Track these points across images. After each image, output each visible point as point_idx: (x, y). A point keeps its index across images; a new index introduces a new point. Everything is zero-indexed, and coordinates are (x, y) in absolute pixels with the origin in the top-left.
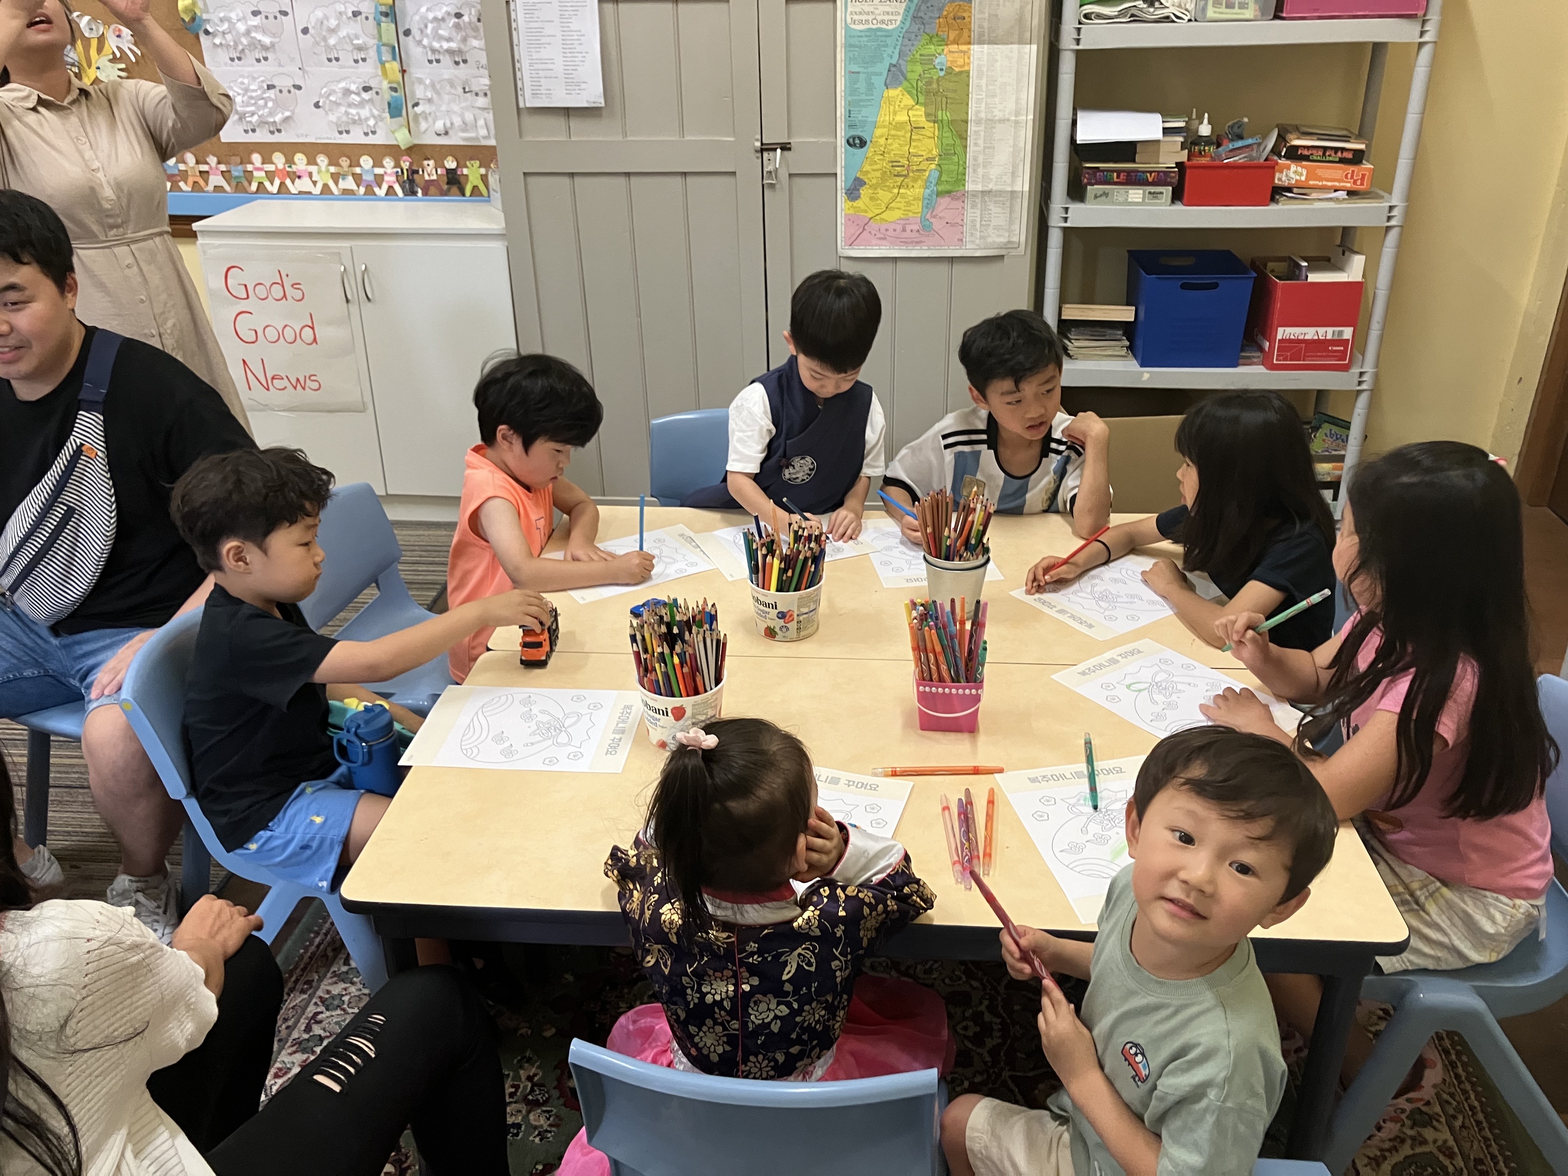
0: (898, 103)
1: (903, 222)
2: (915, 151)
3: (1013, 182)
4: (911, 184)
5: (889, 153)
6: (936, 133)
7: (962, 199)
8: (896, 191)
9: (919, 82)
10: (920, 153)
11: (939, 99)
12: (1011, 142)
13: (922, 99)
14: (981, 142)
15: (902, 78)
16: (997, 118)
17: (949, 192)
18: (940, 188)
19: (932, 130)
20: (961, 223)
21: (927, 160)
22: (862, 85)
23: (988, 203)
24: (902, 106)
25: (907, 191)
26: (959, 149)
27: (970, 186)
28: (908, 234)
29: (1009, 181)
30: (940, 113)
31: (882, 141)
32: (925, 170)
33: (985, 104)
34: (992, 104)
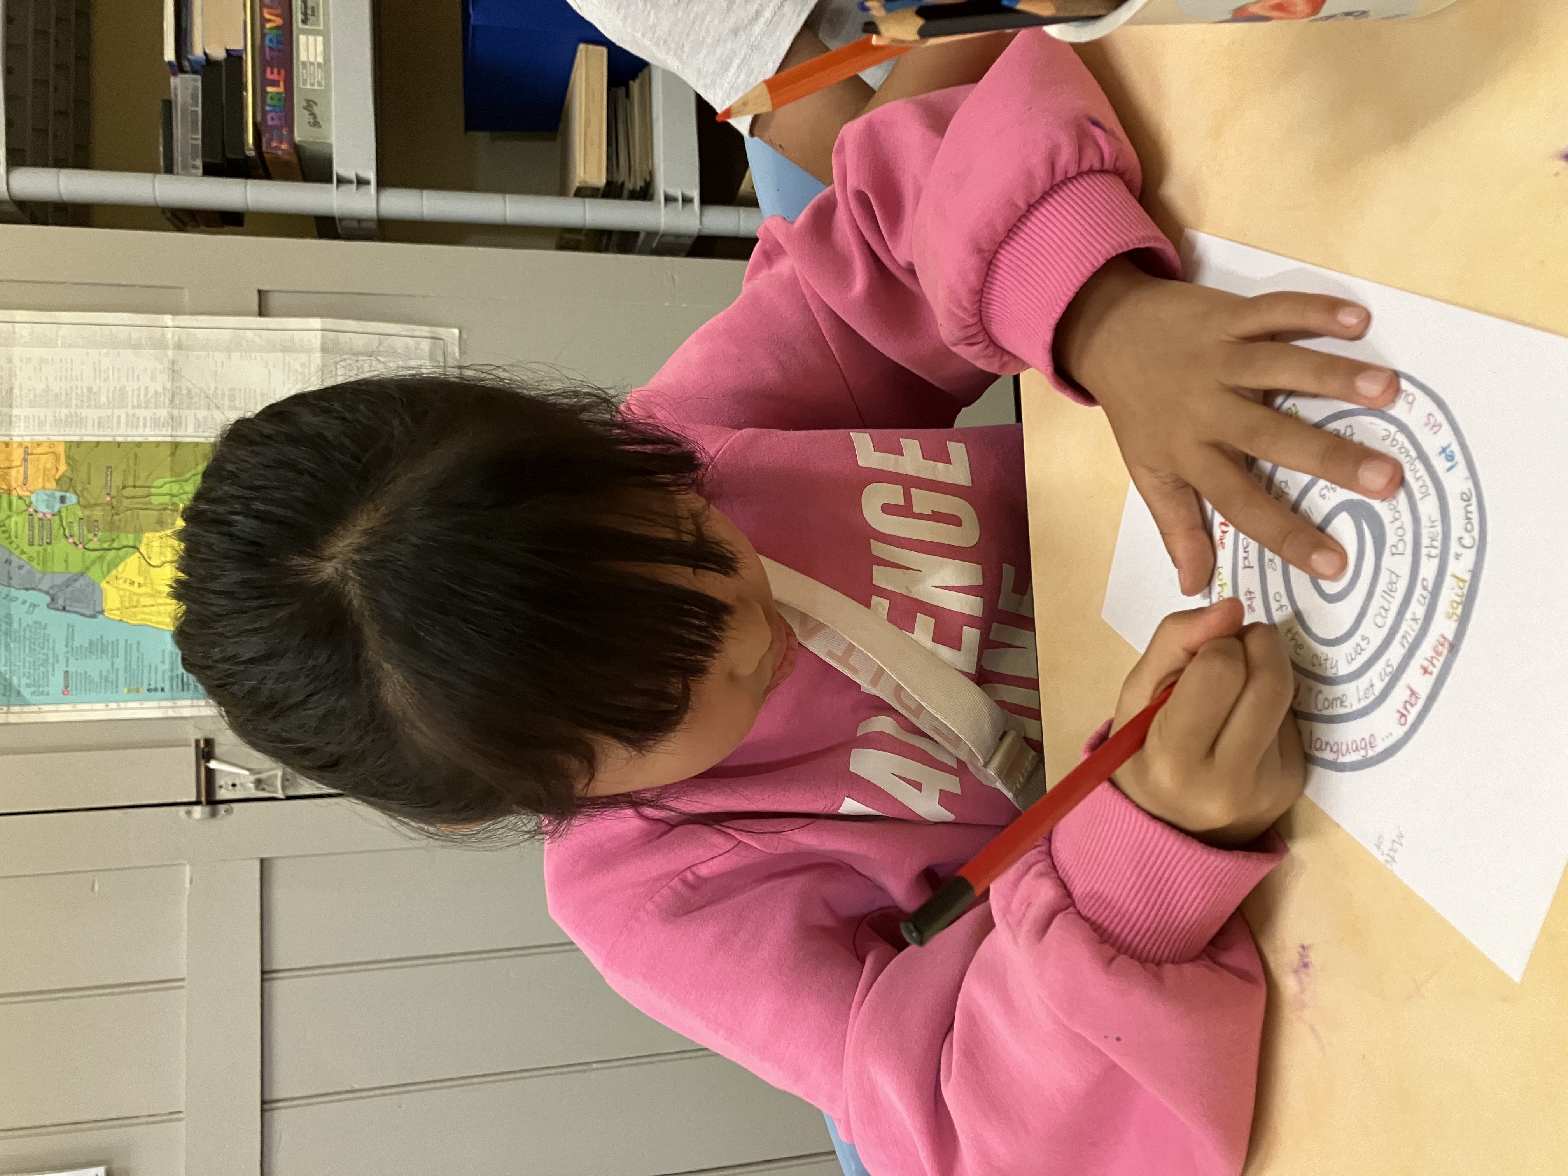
0: (135, 589)
3: (303, 350)
9: (90, 546)
11: (126, 503)
12: (219, 356)
13: (128, 539)
15: (81, 581)
16: (169, 385)
22: (95, 666)
24: (141, 580)
29: (302, 359)
30: (156, 500)
33: (139, 407)
34: (139, 395)
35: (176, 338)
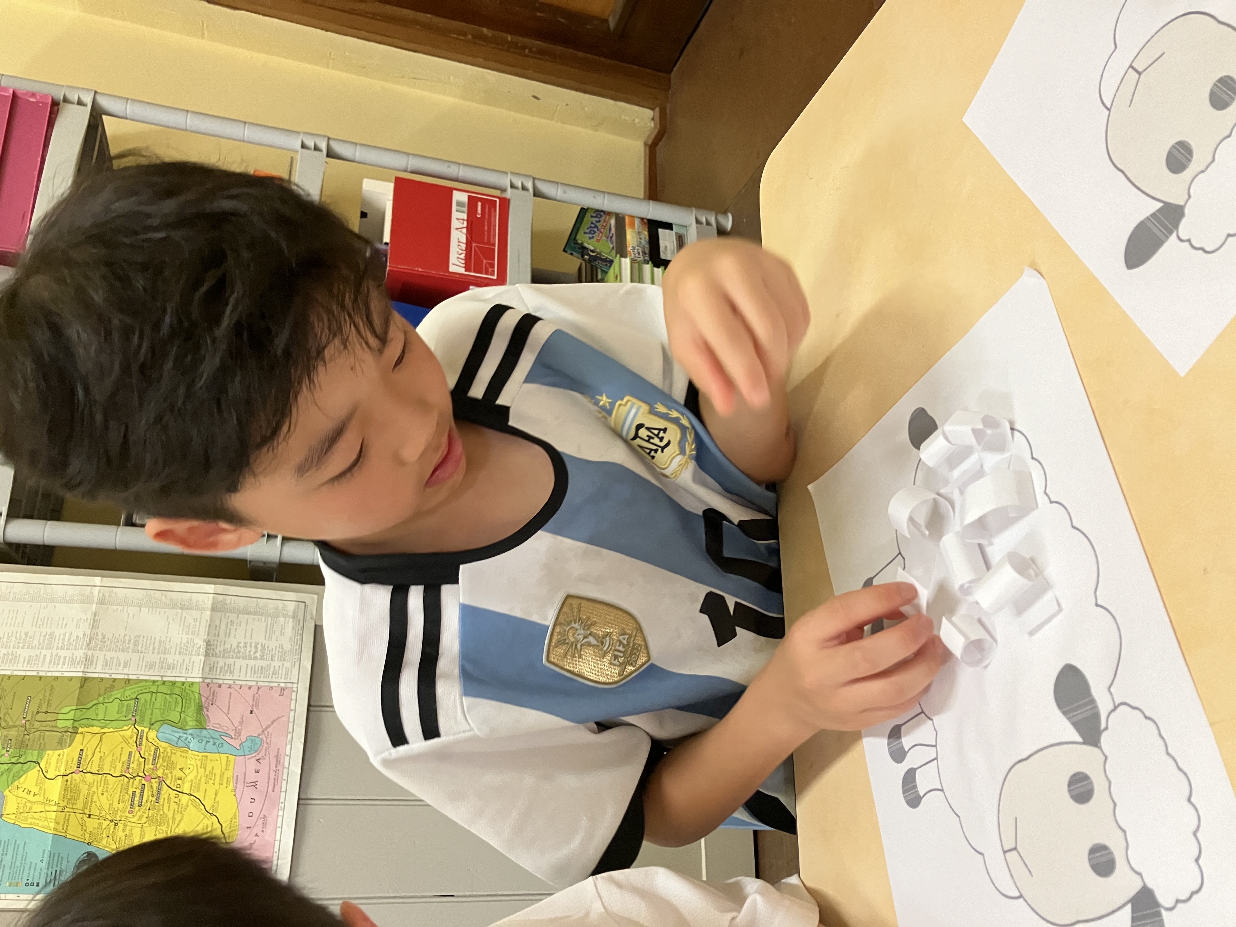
0: (30, 797)
1: (240, 786)
2: (119, 766)
3: (198, 608)
4: (177, 773)
5: (116, 812)
6: (96, 730)
7: (214, 688)
8: (185, 799)
10: (125, 757)
11: (37, 725)
12: (132, 610)
13: (32, 755)
14: (123, 657)
16: (88, 632)
17: (200, 708)
18: (191, 723)
19: (88, 737)
20: (254, 690)
21: (138, 745)
23: (228, 646)
24: (35, 790)
25: (189, 778)
26: (130, 692)
27: (195, 675)
28: (261, 779)
29: (196, 614)
30: (60, 724)
31: (92, 824)
32: (157, 748)
33: (62, 648)
34: (64, 639)
35: (101, 595)
